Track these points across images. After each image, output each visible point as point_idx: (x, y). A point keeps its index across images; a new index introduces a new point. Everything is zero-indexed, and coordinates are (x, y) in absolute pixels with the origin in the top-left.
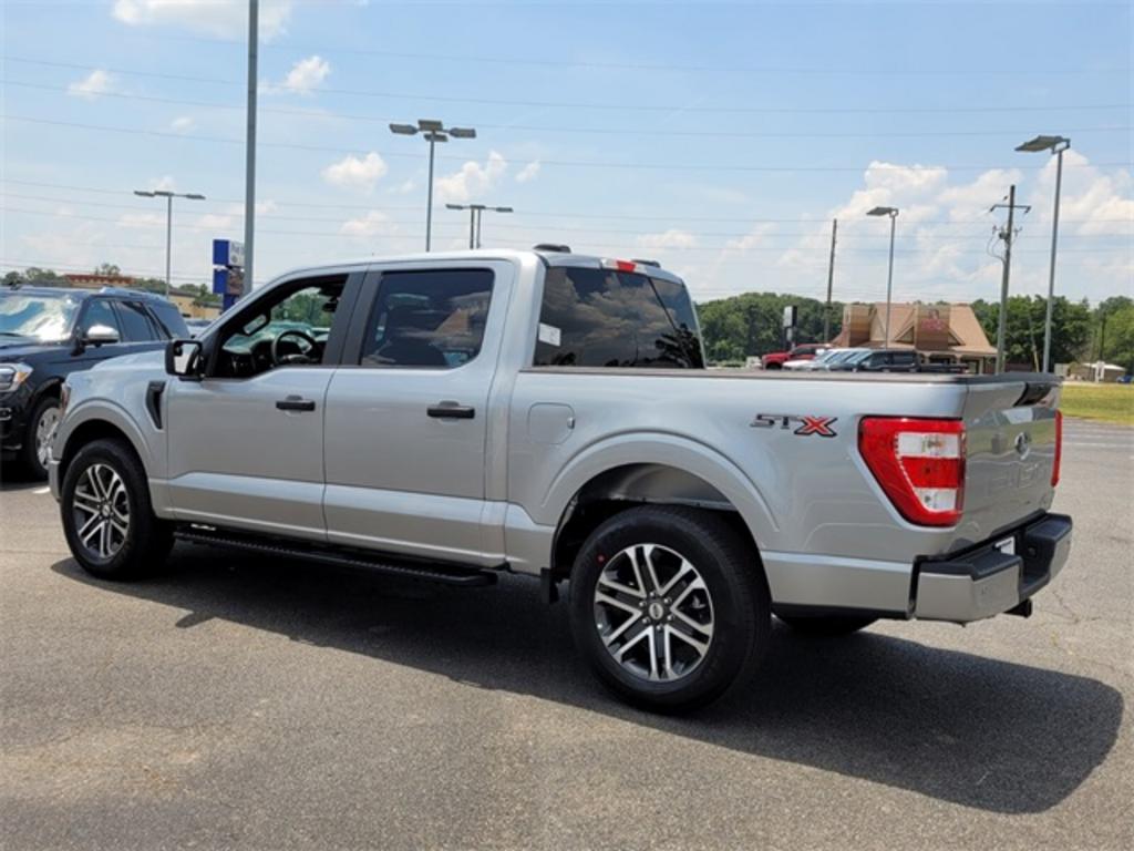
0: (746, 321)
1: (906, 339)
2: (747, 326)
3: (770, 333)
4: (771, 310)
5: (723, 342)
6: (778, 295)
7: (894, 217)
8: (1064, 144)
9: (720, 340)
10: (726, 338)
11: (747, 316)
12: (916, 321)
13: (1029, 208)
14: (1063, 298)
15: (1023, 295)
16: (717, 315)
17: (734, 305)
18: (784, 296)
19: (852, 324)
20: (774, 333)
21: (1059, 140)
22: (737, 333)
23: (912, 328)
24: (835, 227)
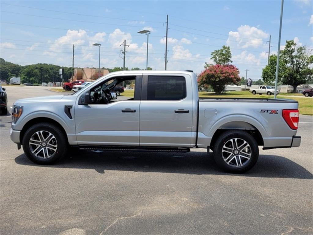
0: (40, 72)
1: (92, 78)
2: (40, 73)
3: (47, 75)
4: (47, 69)
5: (33, 78)
6: (48, 64)
7: (100, 47)
8: (149, 33)
9: (32, 77)
10: (34, 77)
11: (40, 71)
12: (95, 73)
13: (129, 46)
14: (127, 68)
15: (118, 67)
16: (30, 70)
17: (35, 67)
18: (50, 65)
19: (77, 74)
20: (49, 76)
21: (148, 31)
22: (37, 75)
23: (94, 75)
24: (74, 47)
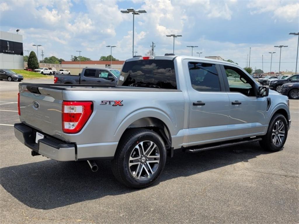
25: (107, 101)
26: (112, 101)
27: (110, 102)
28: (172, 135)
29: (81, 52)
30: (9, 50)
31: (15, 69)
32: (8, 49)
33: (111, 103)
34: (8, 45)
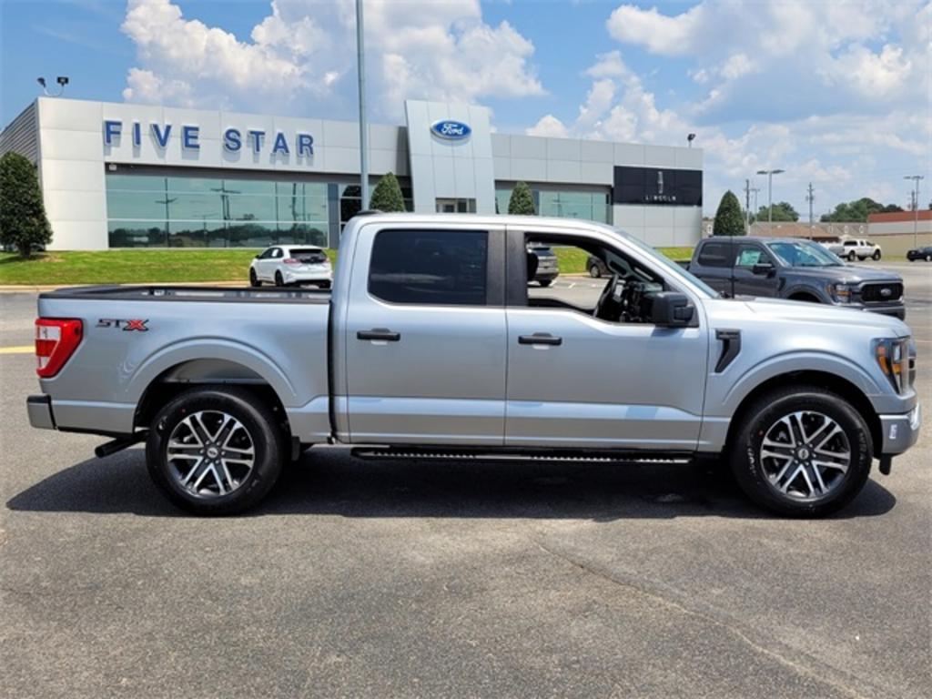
25: (112, 320)
26: (123, 321)
27: (118, 322)
28: (288, 407)
29: (923, 178)
30: (663, 195)
31: (677, 245)
32: (661, 192)
33: (121, 324)
34: (661, 182)
